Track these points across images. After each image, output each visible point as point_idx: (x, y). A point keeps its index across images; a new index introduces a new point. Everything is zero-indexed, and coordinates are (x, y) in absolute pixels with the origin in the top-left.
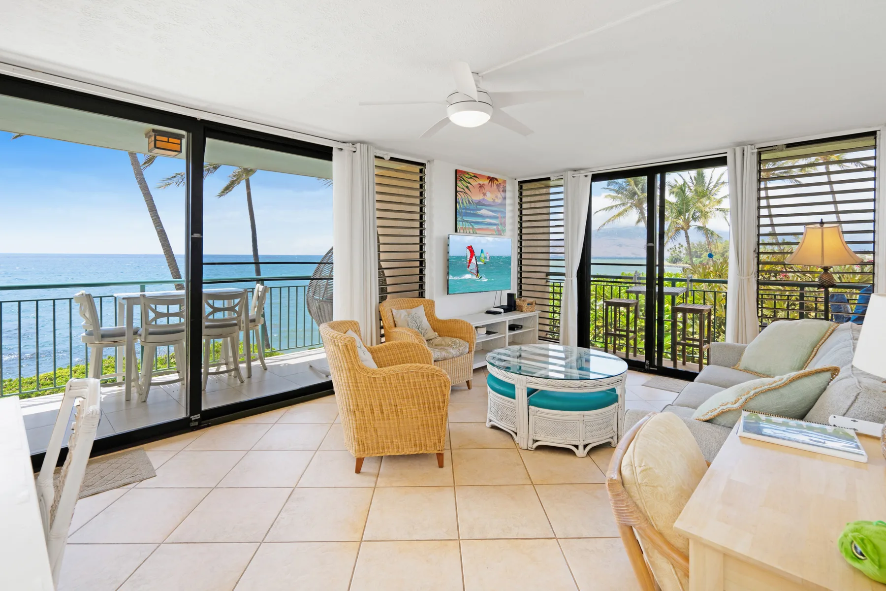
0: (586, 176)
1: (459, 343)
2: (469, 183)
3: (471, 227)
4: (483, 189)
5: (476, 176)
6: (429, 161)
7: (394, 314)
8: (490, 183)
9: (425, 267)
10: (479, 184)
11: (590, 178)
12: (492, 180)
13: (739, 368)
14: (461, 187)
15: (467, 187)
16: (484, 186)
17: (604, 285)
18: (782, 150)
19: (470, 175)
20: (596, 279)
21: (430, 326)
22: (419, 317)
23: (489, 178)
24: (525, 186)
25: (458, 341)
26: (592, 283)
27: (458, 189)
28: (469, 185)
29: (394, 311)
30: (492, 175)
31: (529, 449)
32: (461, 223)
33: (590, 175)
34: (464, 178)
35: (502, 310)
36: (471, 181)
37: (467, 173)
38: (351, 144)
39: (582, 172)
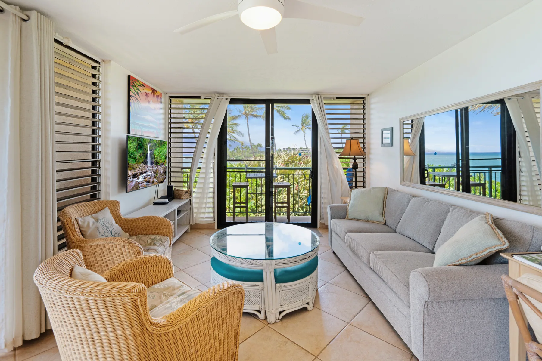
0: (226, 99)
1: (160, 239)
2: (139, 90)
3: (140, 129)
4: (148, 98)
5: (143, 85)
6: (103, 61)
7: (80, 222)
8: (153, 93)
9: (99, 167)
10: (146, 92)
11: (229, 100)
12: (154, 91)
13: (348, 218)
14: (133, 92)
15: (138, 93)
16: (148, 95)
17: (235, 174)
18: (334, 100)
19: (140, 83)
20: (231, 170)
21: (120, 228)
22: (109, 221)
23: (152, 89)
24: (173, 100)
25: (157, 237)
26: (227, 173)
27: (131, 94)
28: (138, 91)
29: (80, 219)
30: (154, 88)
31: (276, 321)
32: (133, 125)
33: (229, 98)
34: (136, 85)
35: (167, 200)
36: (140, 88)
37: (138, 81)
38: (18, 7)
39: (225, 95)
